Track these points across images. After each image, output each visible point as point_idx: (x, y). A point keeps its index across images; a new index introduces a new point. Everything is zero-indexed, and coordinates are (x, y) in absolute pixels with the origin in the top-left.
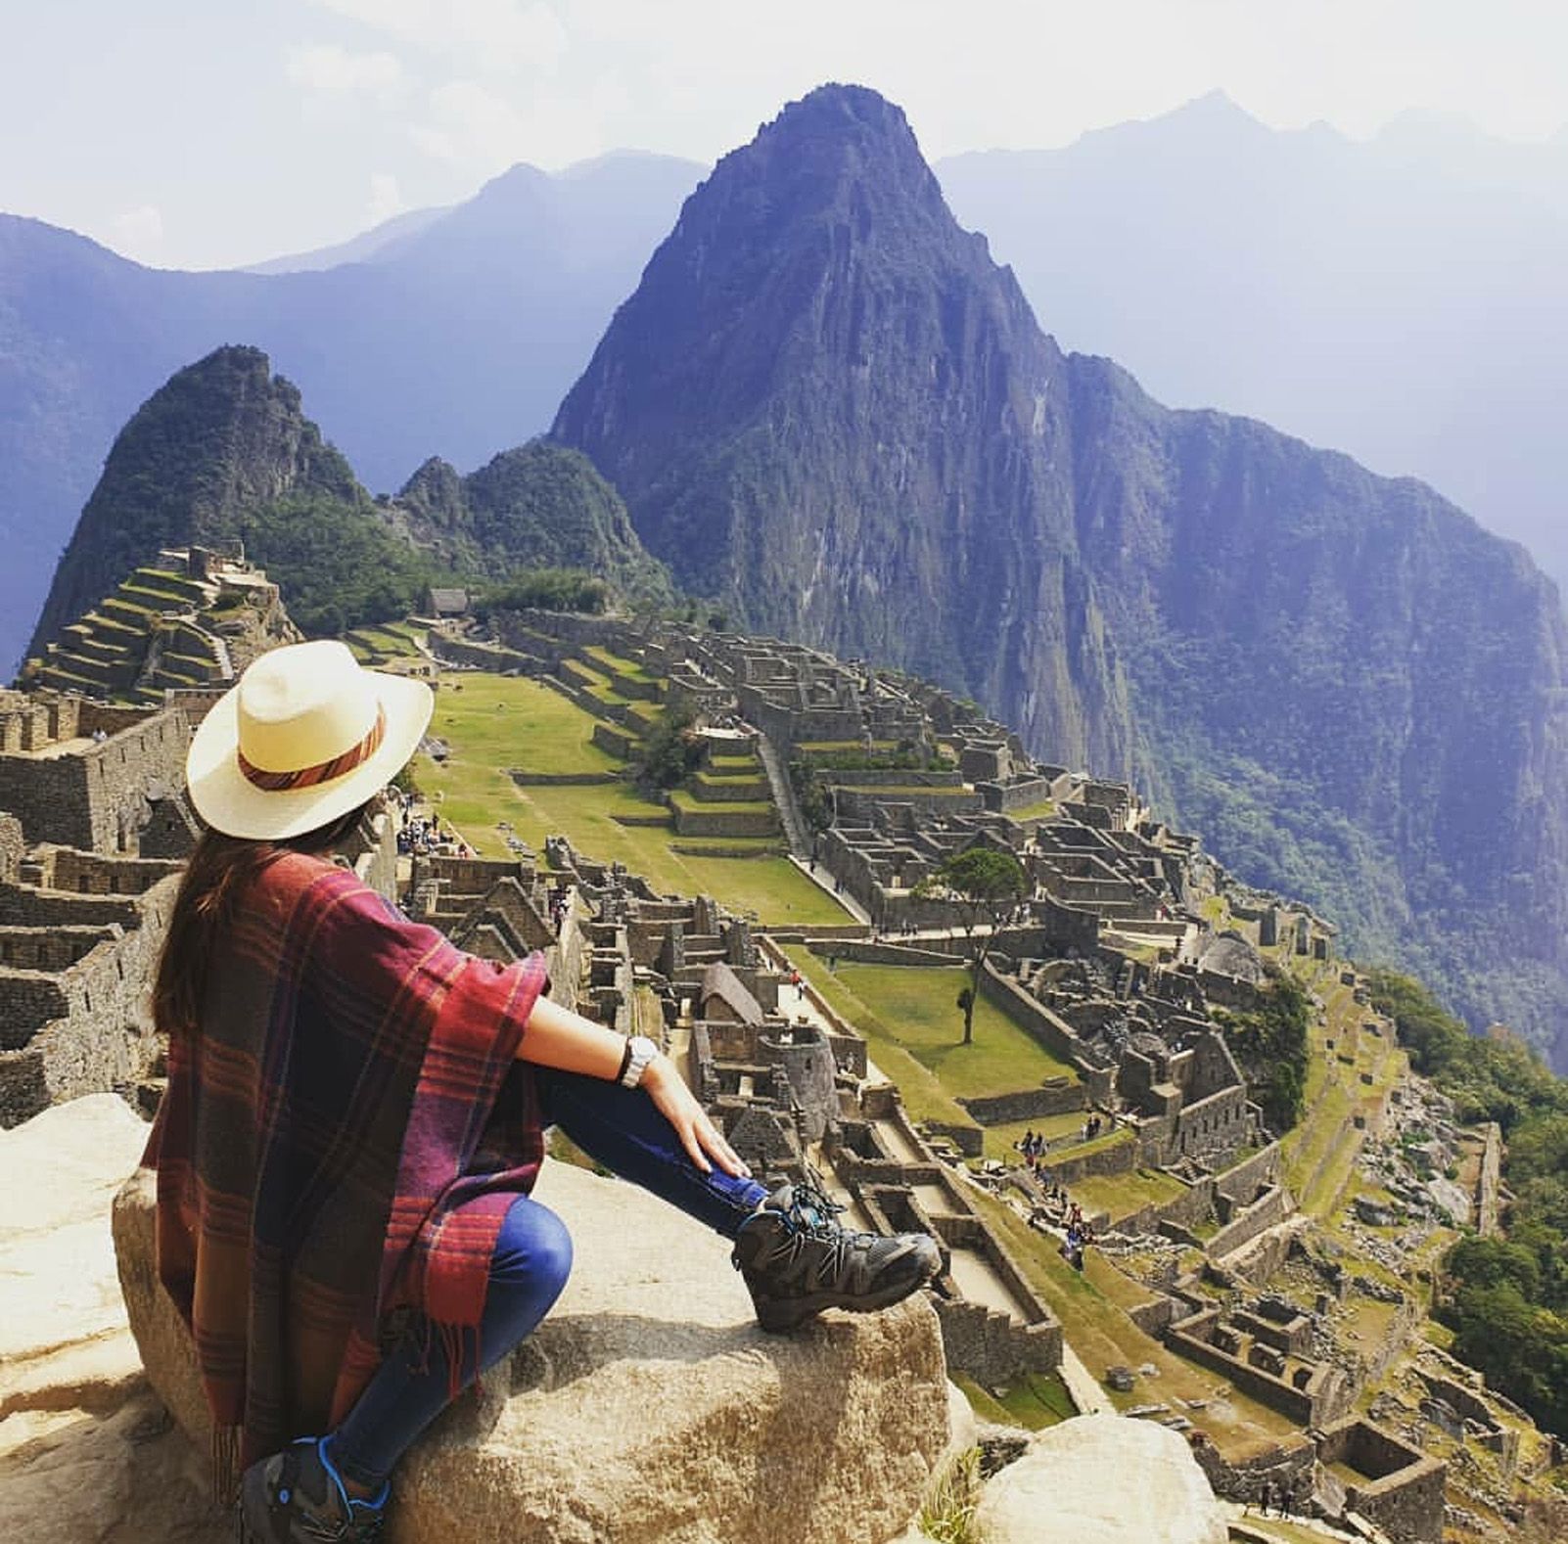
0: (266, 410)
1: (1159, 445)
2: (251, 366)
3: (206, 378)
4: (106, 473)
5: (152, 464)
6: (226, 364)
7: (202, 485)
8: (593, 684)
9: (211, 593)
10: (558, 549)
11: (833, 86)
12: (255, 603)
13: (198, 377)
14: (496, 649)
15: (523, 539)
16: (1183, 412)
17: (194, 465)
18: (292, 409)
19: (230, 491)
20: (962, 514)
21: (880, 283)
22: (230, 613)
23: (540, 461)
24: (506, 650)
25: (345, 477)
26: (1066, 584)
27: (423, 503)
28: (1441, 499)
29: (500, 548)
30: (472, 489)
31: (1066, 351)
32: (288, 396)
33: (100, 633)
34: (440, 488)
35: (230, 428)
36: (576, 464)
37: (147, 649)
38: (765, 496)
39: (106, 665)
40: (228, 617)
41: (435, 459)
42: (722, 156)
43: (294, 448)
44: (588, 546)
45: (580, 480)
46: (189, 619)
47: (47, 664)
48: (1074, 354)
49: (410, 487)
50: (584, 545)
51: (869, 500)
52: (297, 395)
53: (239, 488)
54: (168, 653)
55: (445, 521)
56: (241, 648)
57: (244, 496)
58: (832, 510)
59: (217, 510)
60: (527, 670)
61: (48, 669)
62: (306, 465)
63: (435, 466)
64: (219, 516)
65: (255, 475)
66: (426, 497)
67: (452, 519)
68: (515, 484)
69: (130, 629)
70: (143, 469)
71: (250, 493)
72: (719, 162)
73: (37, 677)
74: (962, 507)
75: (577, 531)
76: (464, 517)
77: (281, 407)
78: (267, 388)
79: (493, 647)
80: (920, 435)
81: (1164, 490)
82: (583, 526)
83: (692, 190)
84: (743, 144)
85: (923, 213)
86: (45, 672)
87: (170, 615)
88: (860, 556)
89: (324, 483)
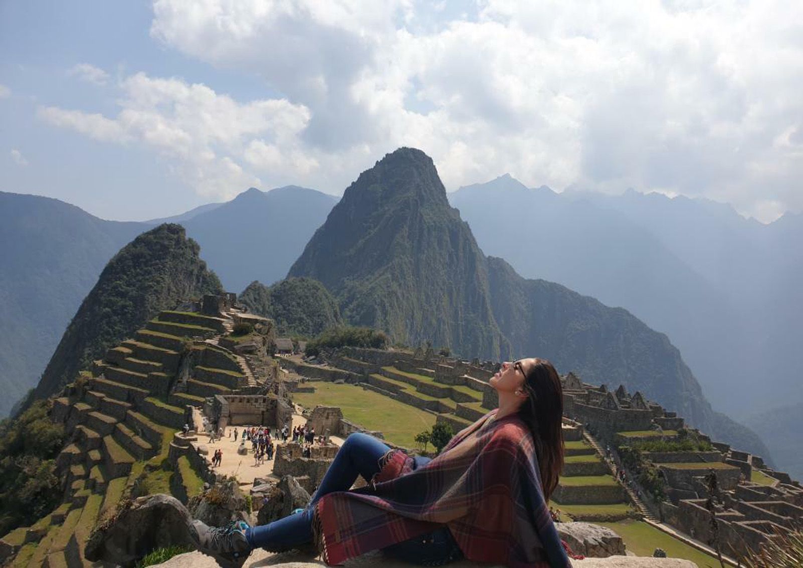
0: (184, 253)
1: (523, 293)
2: (178, 233)
3: (155, 238)
4: (100, 282)
5: (125, 277)
6: (166, 232)
7: (151, 287)
8: (406, 389)
9: (228, 325)
10: (311, 324)
11: (405, 148)
12: (259, 331)
13: (151, 237)
14: (327, 368)
15: (295, 320)
16: (530, 281)
17: (147, 277)
18: (195, 254)
19: (165, 291)
20: (460, 315)
21: (429, 223)
22: (244, 338)
23: (303, 285)
24: (334, 369)
25: (219, 287)
26: (500, 346)
27: (252, 302)
28: (633, 316)
29: (285, 322)
30: (272, 296)
31: (487, 256)
32: (195, 248)
33: (138, 353)
34: (259, 294)
35: (167, 260)
36: (319, 286)
37: (180, 364)
38: (388, 304)
39: (146, 376)
40: (244, 341)
41: (257, 282)
42: (362, 172)
43: (196, 272)
44: (324, 322)
45: (319, 293)
46: (214, 342)
47: (96, 374)
48: (490, 257)
49: (245, 293)
50: (322, 322)
51: (425, 308)
52: (198, 248)
53: (169, 290)
54: (199, 367)
55: (261, 310)
56: (256, 363)
57: (171, 293)
58: (413, 312)
59: (158, 299)
60: (349, 379)
61: (97, 379)
62: (201, 280)
63: (256, 284)
64: (159, 302)
65: (177, 283)
66: (252, 298)
67: (263, 307)
68: (292, 294)
69: (164, 350)
70: (120, 279)
71: (174, 292)
72: (361, 174)
73: (87, 384)
74: (460, 312)
75: (319, 316)
76: (269, 308)
77: (191, 252)
78: (185, 243)
79: (325, 367)
80: (444, 283)
81: (525, 310)
82: (322, 314)
83: (350, 185)
84: (370, 168)
85: (441, 198)
86: (94, 381)
87: (197, 339)
88: (422, 331)
89: (209, 290)
